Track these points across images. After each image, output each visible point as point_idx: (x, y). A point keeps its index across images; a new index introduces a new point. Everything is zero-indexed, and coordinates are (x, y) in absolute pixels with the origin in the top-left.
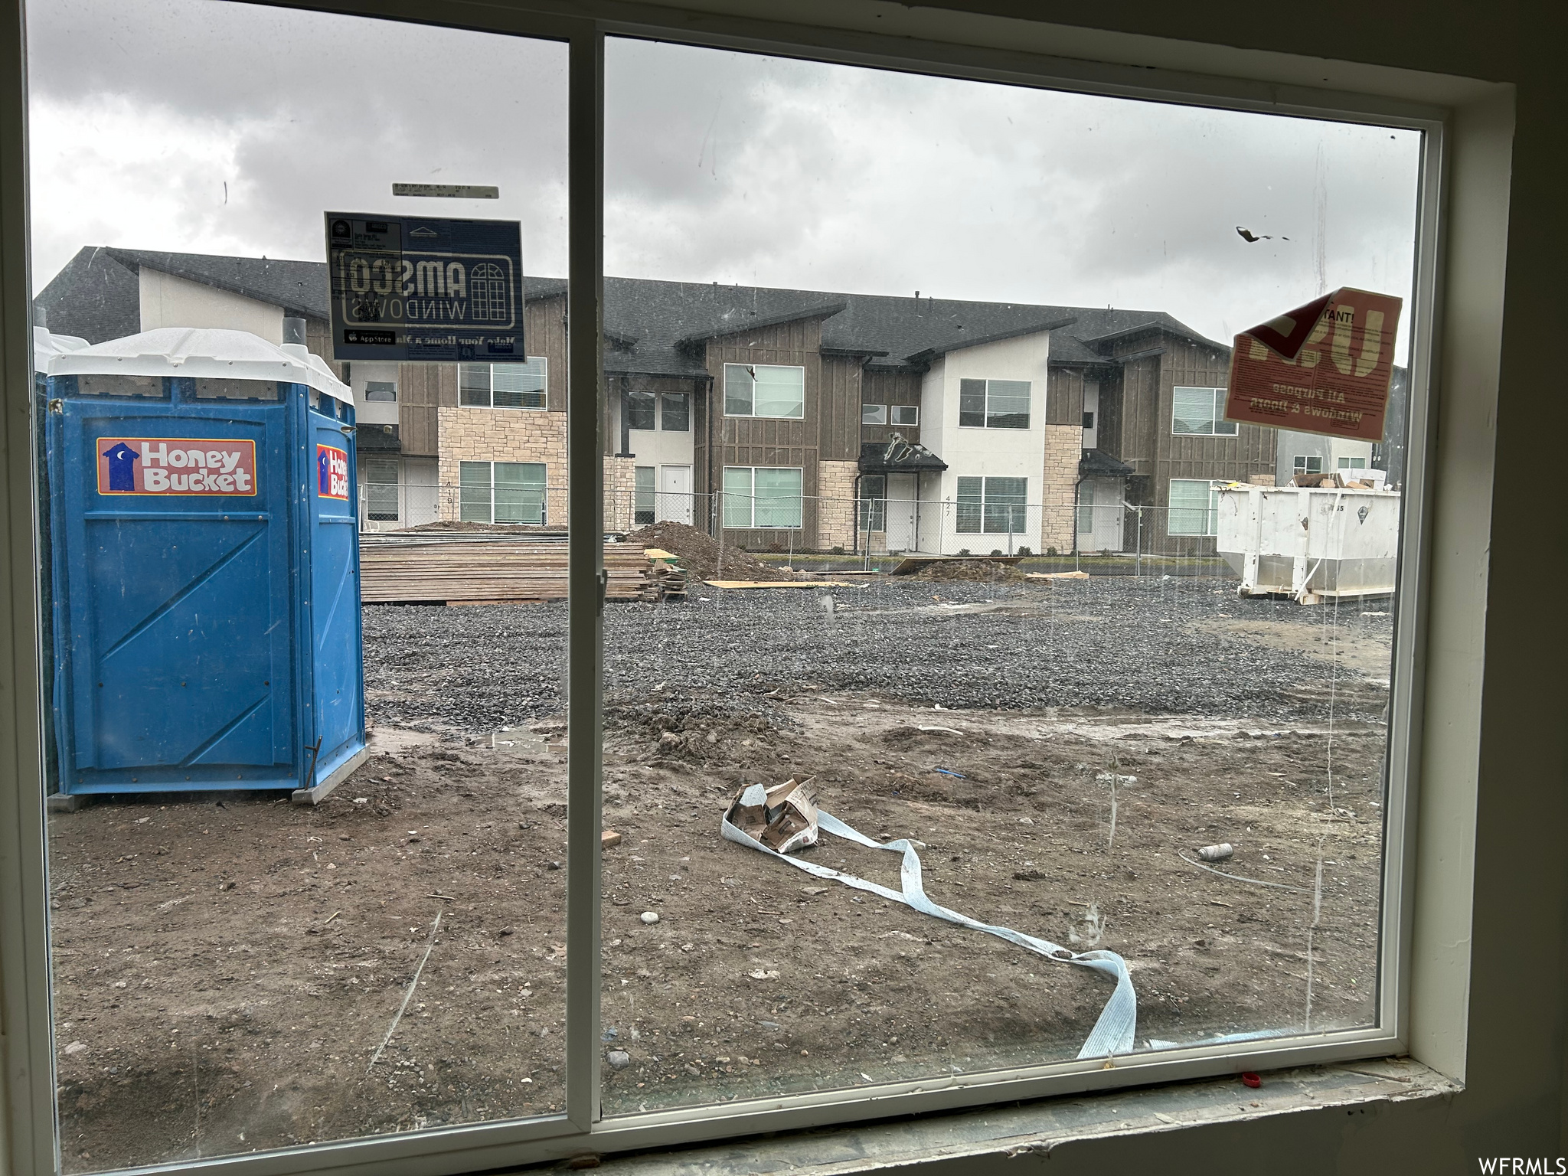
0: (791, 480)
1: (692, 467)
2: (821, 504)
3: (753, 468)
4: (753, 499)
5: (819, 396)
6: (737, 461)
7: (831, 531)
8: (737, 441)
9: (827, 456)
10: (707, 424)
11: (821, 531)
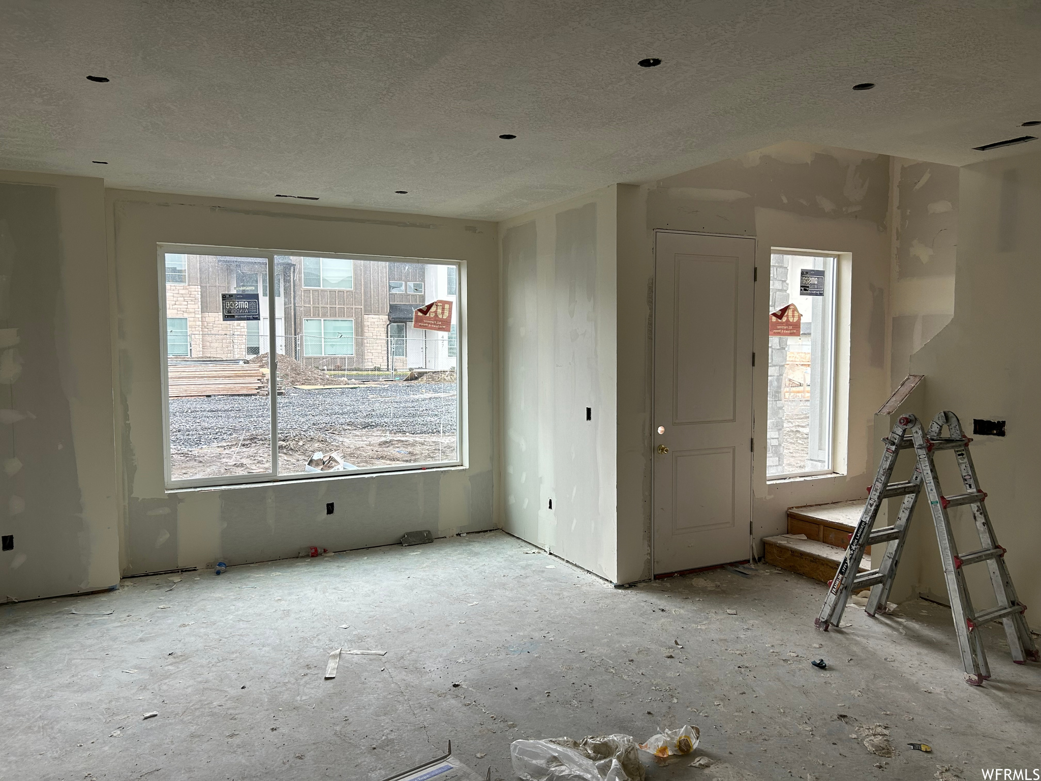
0: (346, 326)
1: (283, 319)
2: (365, 341)
3: (322, 319)
4: (323, 339)
5: (362, 276)
6: (312, 315)
7: (373, 357)
8: (312, 303)
9: (368, 311)
10: (292, 292)
11: (366, 357)
